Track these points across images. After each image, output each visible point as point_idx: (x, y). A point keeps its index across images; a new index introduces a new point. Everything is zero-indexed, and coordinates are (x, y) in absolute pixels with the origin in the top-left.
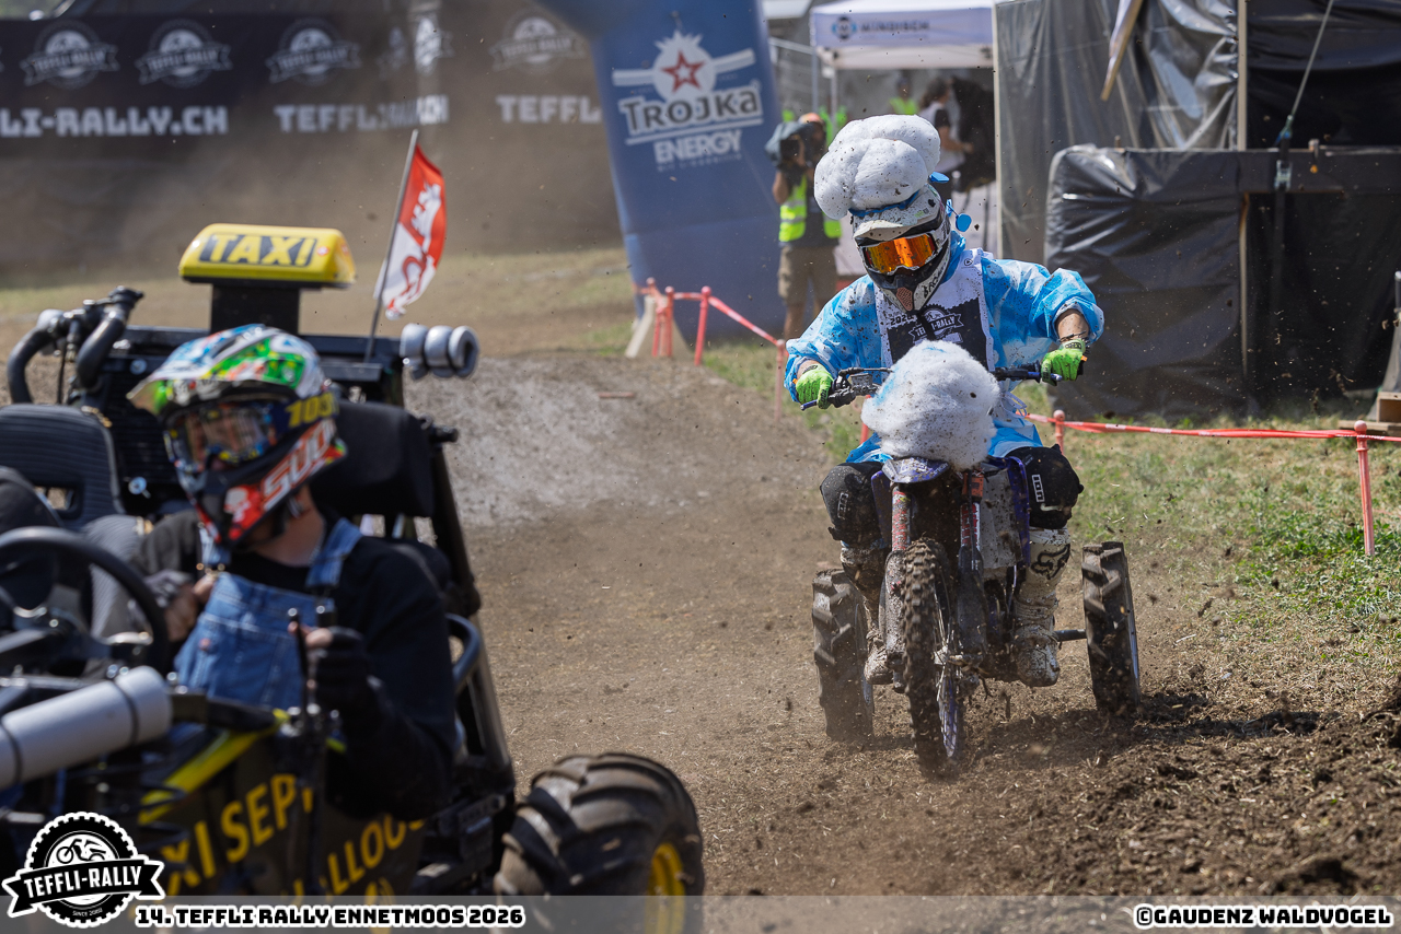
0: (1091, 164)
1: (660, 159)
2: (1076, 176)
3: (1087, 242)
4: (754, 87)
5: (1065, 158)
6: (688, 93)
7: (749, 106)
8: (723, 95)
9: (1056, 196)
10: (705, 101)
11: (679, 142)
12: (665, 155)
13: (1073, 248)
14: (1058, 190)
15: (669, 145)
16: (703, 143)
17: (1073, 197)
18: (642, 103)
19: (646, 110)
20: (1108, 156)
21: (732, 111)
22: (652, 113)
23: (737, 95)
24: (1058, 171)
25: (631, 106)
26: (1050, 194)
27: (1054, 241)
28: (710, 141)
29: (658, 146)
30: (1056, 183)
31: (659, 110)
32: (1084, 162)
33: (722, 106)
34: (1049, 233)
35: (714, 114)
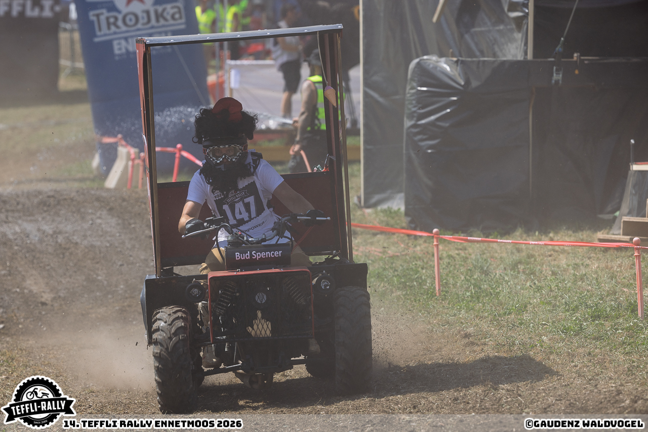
0: (435, 68)
1: (117, 52)
2: (426, 75)
3: (433, 118)
4: (180, 3)
5: (418, 63)
6: (136, 7)
7: (177, 16)
8: (160, 8)
9: (412, 88)
10: (148, 13)
11: (130, 40)
12: (120, 49)
13: (423, 122)
14: (415, 84)
15: (123, 42)
17: (424, 89)
18: (105, 14)
19: (107, 19)
20: (446, 63)
21: (165, 19)
22: (112, 20)
23: (169, 9)
24: (414, 71)
25: (97, 16)
26: (408, 87)
27: (411, 117)
29: (115, 43)
30: (412, 80)
31: (116, 19)
32: (431, 66)
33: (159, 16)
34: (407, 111)
35: (153, 22)
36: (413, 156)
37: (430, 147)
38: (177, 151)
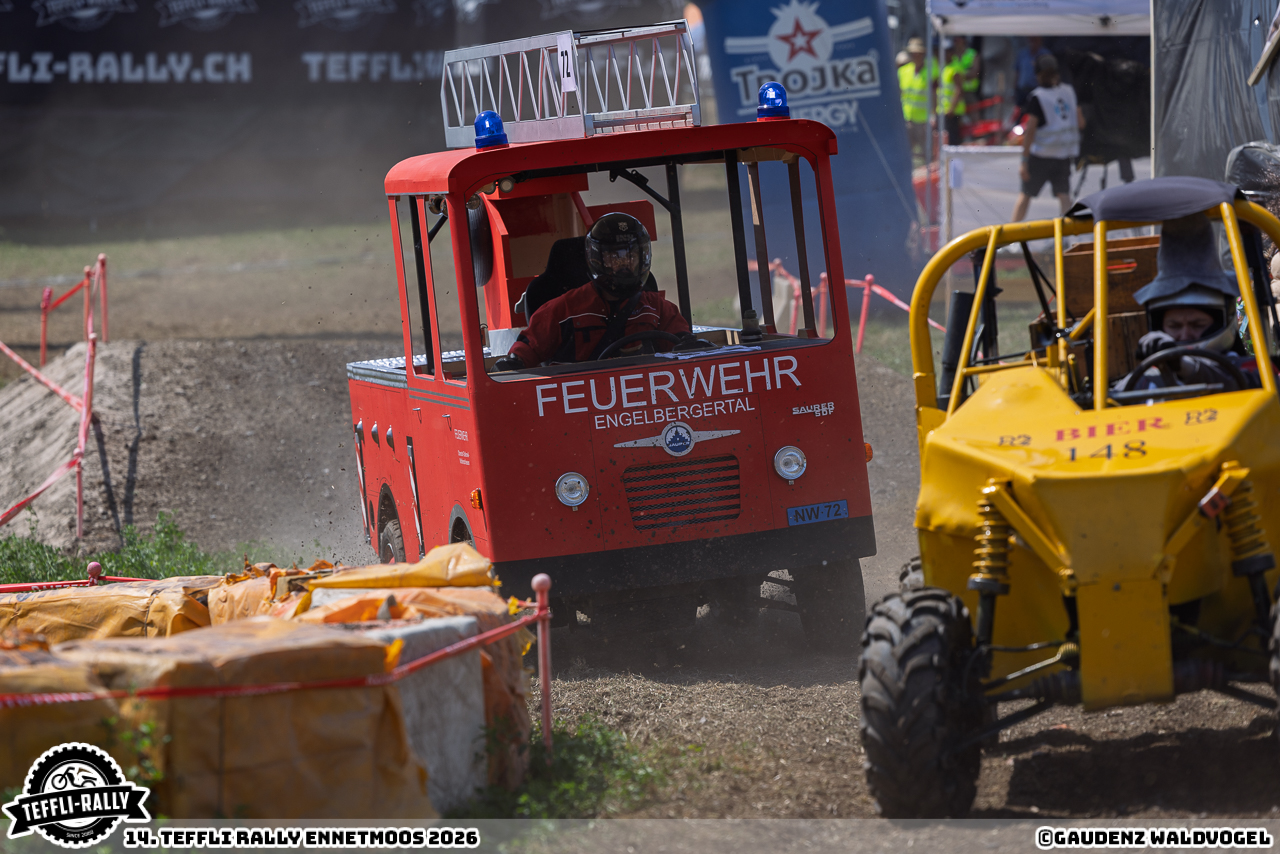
2: (1251, 171)
4: (872, 57)
5: (1241, 152)
6: (804, 62)
7: (867, 77)
8: (841, 65)
10: (822, 71)
11: (794, 113)
16: (819, 114)
18: (755, 72)
19: (759, 80)
23: (855, 65)
24: (1234, 166)
25: (744, 75)
28: (827, 112)
33: (839, 76)
35: (830, 85)
38: (866, 285)
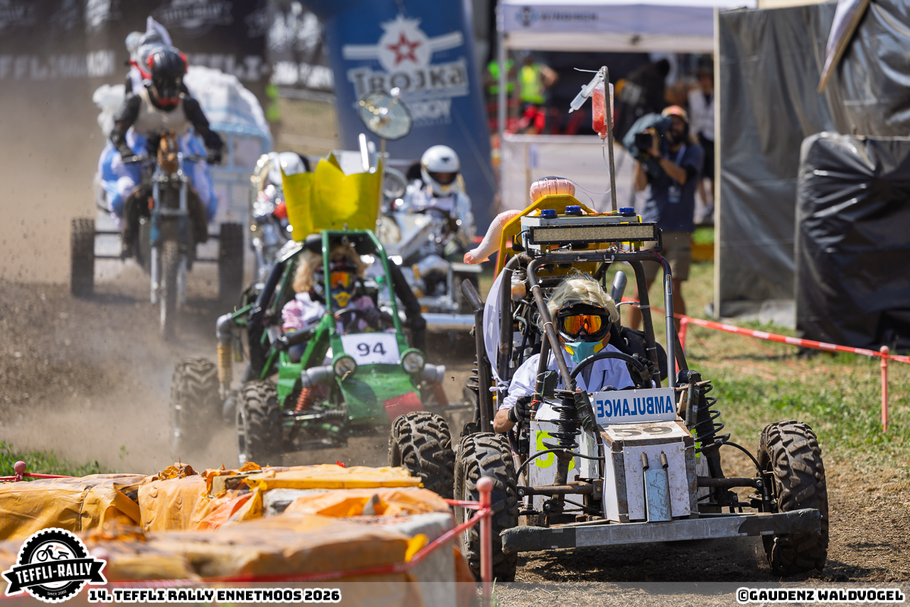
2: (825, 156)
3: (834, 209)
4: (461, 64)
5: (817, 144)
6: (408, 67)
7: (457, 79)
8: (436, 69)
9: (808, 172)
10: (421, 74)
13: (822, 214)
14: (809, 167)
16: (420, 109)
17: (824, 173)
18: (368, 74)
19: (372, 81)
20: (851, 142)
21: (443, 83)
22: (377, 82)
23: (448, 70)
24: (808, 153)
25: (360, 76)
26: (802, 171)
27: (805, 207)
28: (425, 107)
30: (807, 161)
31: (382, 80)
32: (833, 146)
33: (435, 78)
34: (800, 201)
35: (428, 85)
36: (808, 256)
37: (831, 245)
